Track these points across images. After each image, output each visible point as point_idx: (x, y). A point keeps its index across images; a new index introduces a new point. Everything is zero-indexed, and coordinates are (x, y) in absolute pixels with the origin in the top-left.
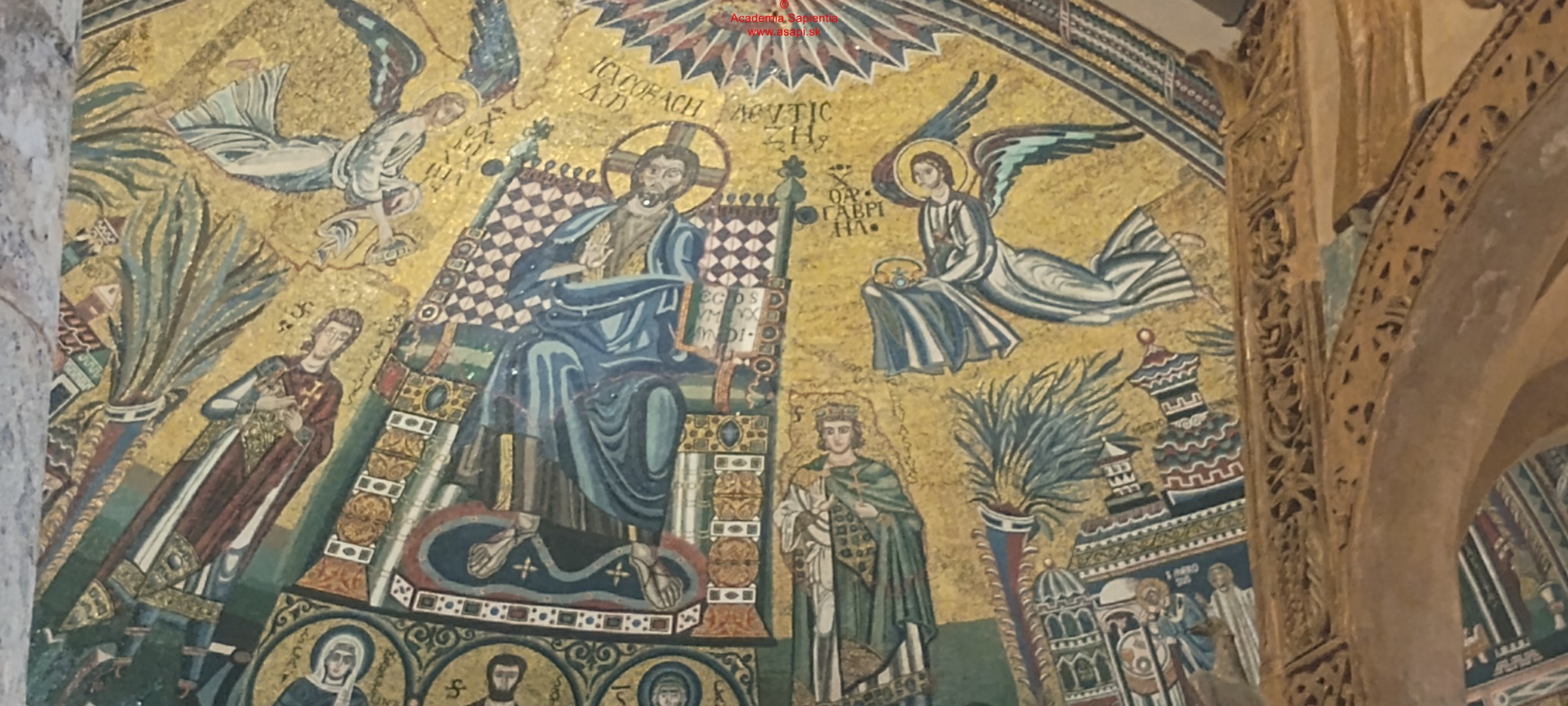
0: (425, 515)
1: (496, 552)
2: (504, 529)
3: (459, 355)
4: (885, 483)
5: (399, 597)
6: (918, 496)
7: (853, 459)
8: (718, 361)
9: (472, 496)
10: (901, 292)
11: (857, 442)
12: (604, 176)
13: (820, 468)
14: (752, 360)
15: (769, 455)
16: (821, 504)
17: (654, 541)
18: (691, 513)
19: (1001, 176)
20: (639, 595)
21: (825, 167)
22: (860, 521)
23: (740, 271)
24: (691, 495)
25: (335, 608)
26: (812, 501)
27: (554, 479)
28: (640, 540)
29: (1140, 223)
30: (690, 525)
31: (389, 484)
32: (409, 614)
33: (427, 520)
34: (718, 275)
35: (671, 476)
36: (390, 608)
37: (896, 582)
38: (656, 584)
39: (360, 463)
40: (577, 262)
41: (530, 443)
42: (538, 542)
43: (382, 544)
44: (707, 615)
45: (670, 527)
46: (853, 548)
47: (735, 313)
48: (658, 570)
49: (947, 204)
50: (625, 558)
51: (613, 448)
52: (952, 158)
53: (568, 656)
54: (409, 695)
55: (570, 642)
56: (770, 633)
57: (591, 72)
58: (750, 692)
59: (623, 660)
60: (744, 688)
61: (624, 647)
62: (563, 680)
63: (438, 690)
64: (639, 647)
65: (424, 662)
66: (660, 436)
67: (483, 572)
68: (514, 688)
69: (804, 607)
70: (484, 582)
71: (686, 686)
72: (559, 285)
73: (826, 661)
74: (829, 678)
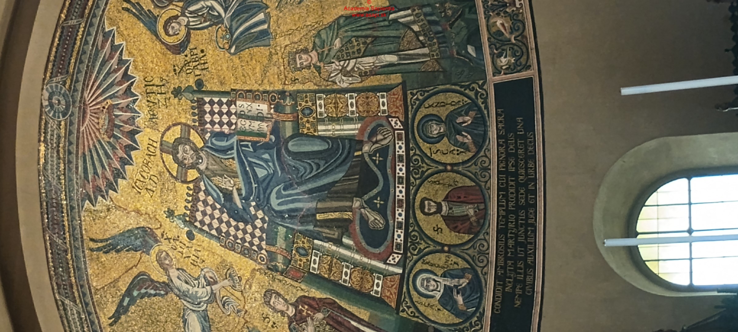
0: (358, 252)
1: (372, 217)
2: (361, 214)
3: (281, 243)
4: (324, 36)
5: (397, 260)
6: (329, 19)
7: (314, 52)
8: (273, 120)
9: (347, 230)
10: (232, 36)
11: (305, 51)
12: (190, 182)
13: (320, 67)
14: (271, 104)
15: (316, 92)
16: (336, 65)
17: (361, 143)
18: (346, 127)
20: (388, 147)
21: (176, 77)
22: (343, 46)
23: (229, 114)
24: (338, 127)
25: (405, 289)
26: (335, 70)
27: (336, 192)
28: (361, 150)
30: (352, 126)
31: (345, 270)
32: (405, 253)
33: (360, 250)
34: (232, 124)
35: (329, 138)
36: (402, 264)
37: (370, 26)
38: (382, 140)
39: (336, 284)
40: (232, 191)
41: (320, 205)
42: (366, 197)
43: (373, 270)
44: (393, 115)
45: (354, 136)
46: (356, 48)
47: (249, 114)
48: (374, 140)
49: (188, 17)
50: (370, 156)
51: (318, 166)
52: (165, 17)
53: (418, 178)
54: (442, 251)
55: (411, 178)
56: (399, 84)
57: (140, 193)
58: (428, 91)
59: (418, 152)
60: (426, 94)
61: (412, 153)
62: (429, 180)
63: (439, 238)
64: (411, 146)
65: (426, 245)
66: (312, 145)
67: (382, 222)
68: (435, 202)
69: (386, 69)
70: (387, 221)
71: (427, 121)
72: (244, 199)
73: (411, 57)
74: (418, 55)
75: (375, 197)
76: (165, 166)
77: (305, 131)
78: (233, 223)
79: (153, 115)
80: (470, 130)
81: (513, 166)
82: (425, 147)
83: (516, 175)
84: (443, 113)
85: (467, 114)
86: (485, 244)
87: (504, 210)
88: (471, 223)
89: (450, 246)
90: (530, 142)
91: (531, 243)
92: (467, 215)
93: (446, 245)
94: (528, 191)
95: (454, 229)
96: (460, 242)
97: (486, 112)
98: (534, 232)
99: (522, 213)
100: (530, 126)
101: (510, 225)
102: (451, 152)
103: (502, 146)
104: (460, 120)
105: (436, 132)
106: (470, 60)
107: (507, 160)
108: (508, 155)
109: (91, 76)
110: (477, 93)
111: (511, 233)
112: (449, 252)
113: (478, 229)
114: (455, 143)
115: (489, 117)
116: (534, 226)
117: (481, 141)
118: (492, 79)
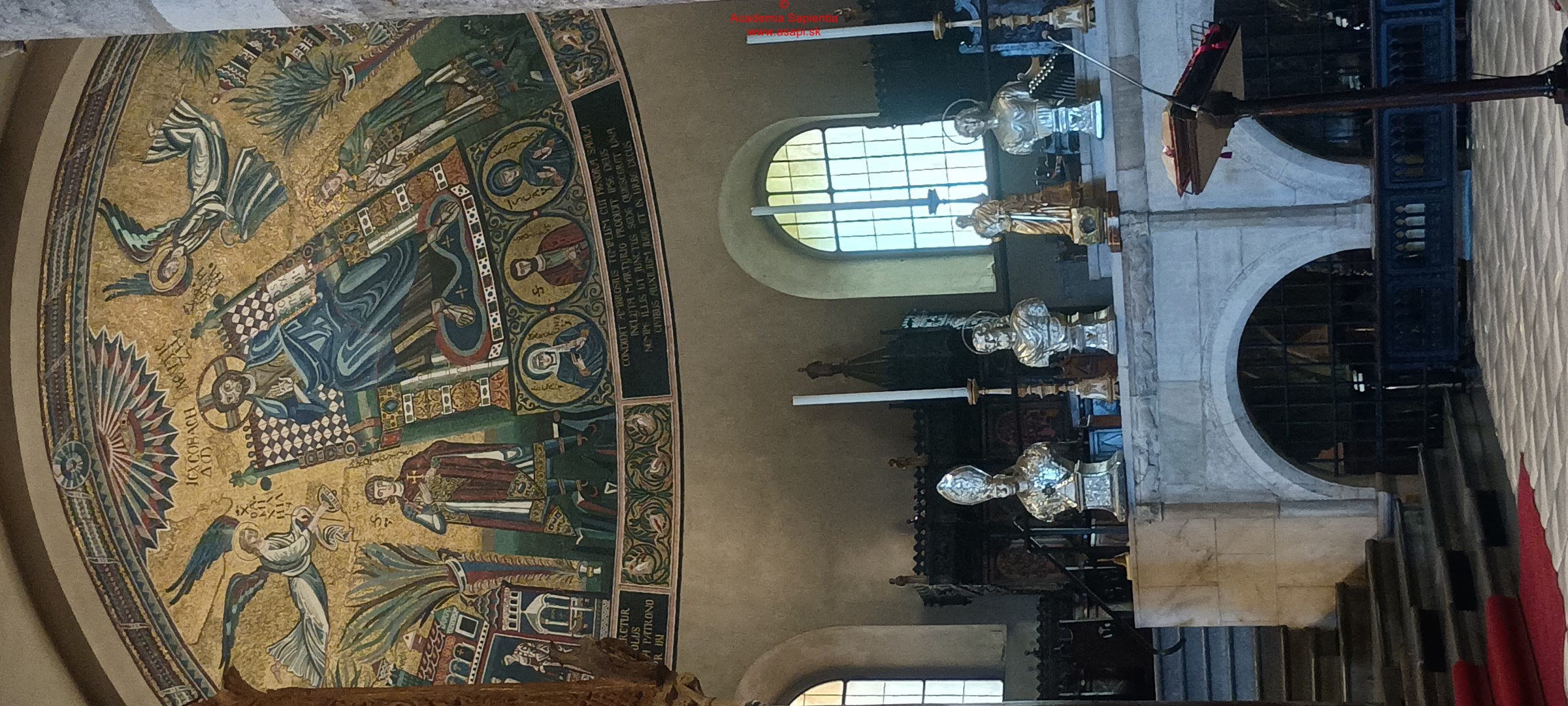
0: (453, 365)
1: (458, 313)
2: (445, 316)
3: (365, 411)
4: (348, 146)
5: (499, 350)
6: (350, 126)
7: (343, 170)
8: (315, 276)
9: (434, 345)
10: (240, 222)
11: (333, 175)
12: (244, 421)
13: (353, 182)
14: (307, 260)
15: (355, 211)
16: (372, 167)
17: (424, 234)
18: (401, 226)
19: (155, 235)
20: (456, 221)
21: (189, 316)
22: (375, 143)
23: (262, 306)
24: (392, 232)
25: (516, 381)
26: (373, 172)
27: (408, 309)
28: (426, 241)
29: (153, 155)
30: (409, 221)
31: (444, 395)
32: (507, 340)
33: (455, 361)
34: (269, 314)
35: (385, 250)
36: (507, 353)
37: (405, 105)
38: (448, 217)
39: (438, 419)
40: (293, 391)
41: (395, 335)
42: (445, 294)
43: (475, 376)
44: (455, 183)
45: (414, 230)
46: (392, 136)
47: (286, 289)
48: (438, 223)
49: (182, 245)
50: (438, 243)
51: (381, 290)
52: (156, 266)
53: (502, 241)
54: (550, 314)
55: (494, 244)
56: (454, 146)
57: (196, 484)
58: (490, 139)
59: (494, 211)
60: (490, 142)
61: (487, 215)
62: (515, 237)
63: (542, 300)
64: (484, 207)
65: (529, 315)
66: (366, 271)
67: (471, 313)
68: (527, 260)
69: (434, 139)
70: (477, 310)
71: (498, 172)
72: (308, 390)
73: (461, 112)
74: (470, 106)
75: (456, 288)
76: (211, 426)
77: (355, 261)
78: (306, 428)
79: (180, 379)
80: (552, 160)
81: (613, 186)
82: (501, 202)
83: (618, 195)
84: (515, 155)
85: (544, 145)
86: (597, 287)
87: (611, 241)
88: (576, 268)
89: (555, 305)
90: (629, 153)
91: (650, 270)
92: (570, 260)
93: (551, 305)
94: (636, 210)
95: (558, 282)
96: (567, 295)
97: (568, 135)
98: (652, 256)
99: (634, 239)
100: (625, 133)
101: (622, 256)
102: (535, 194)
103: (595, 167)
104: (538, 153)
105: (511, 179)
106: (537, 86)
107: (604, 182)
108: (605, 175)
109: (96, 403)
110: (552, 117)
111: (625, 266)
112: (556, 312)
113: (585, 273)
114: (539, 183)
115: (572, 138)
116: (651, 249)
117: (568, 169)
118: (568, 97)
